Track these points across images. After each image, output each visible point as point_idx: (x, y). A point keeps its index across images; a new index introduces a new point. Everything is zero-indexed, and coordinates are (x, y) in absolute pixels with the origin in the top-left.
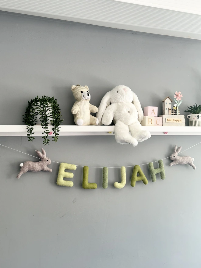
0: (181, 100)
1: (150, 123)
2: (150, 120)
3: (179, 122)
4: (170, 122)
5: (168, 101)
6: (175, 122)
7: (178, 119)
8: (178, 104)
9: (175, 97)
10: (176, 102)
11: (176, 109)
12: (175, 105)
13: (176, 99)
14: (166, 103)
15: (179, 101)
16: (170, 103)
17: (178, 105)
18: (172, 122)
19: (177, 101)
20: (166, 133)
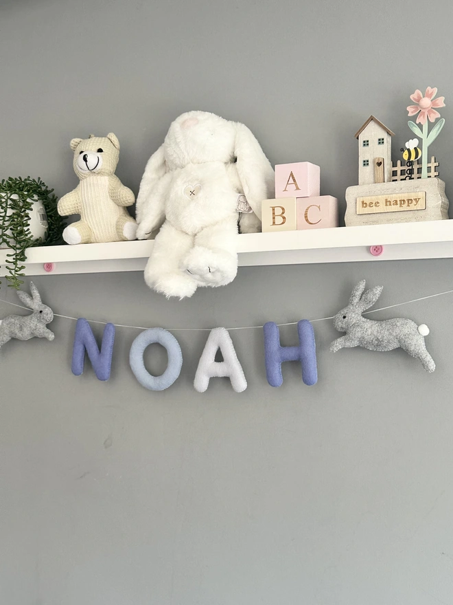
0: (437, 120)
1: (279, 220)
2: (278, 211)
3: (412, 207)
4: (375, 210)
5: (372, 132)
6: (397, 208)
7: (405, 196)
8: (423, 135)
9: (411, 111)
10: (416, 131)
11: (413, 158)
12: (411, 144)
13: (414, 118)
14: (366, 143)
15: (431, 126)
16: (381, 141)
17: (427, 142)
18: (382, 208)
19: (420, 126)
20: (378, 249)
